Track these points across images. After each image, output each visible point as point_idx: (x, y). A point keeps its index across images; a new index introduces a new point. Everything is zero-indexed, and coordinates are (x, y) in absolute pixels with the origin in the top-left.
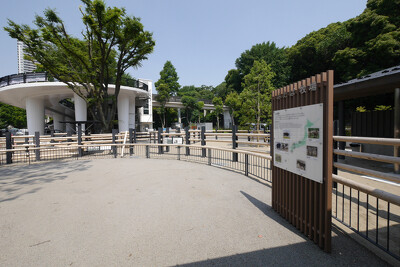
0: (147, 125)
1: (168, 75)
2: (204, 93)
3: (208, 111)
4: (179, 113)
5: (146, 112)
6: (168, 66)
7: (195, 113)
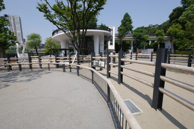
0: (111, 51)
1: (127, 22)
2: (151, 30)
3: (153, 41)
4: (132, 44)
5: (111, 44)
6: (127, 16)
7: (143, 43)
